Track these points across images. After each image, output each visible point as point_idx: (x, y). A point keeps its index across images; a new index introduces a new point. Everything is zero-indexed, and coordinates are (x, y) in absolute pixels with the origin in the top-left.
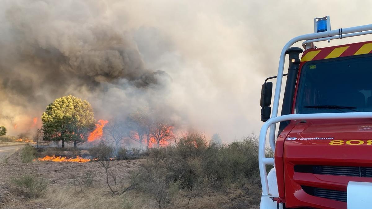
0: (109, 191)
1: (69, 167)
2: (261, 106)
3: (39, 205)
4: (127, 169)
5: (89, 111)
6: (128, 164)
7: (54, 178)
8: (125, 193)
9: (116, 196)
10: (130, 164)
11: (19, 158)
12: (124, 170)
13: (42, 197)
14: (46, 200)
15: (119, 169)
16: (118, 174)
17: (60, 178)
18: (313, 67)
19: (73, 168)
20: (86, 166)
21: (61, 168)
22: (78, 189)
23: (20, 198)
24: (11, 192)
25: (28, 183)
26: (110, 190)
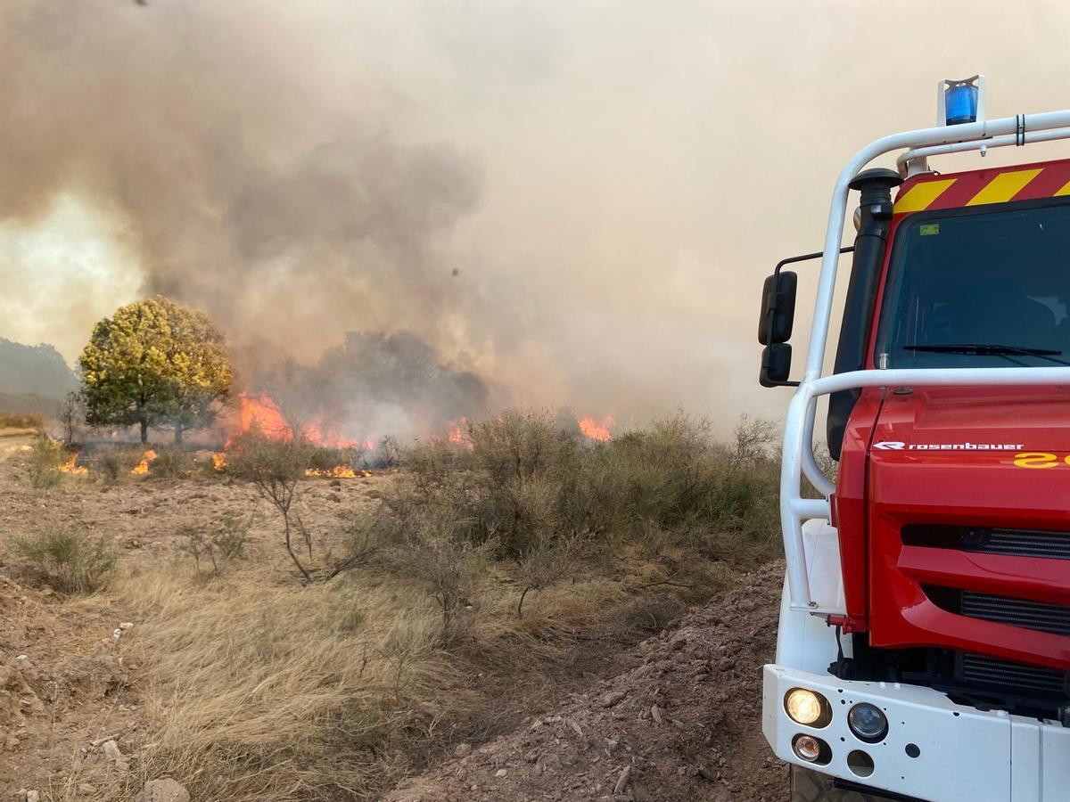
0: (292, 569)
1: (170, 502)
2: (762, 340)
3: (97, 616)
4: (332, 504)
5: (213, 340)
6: (333, 492)
7: (130, 534)
8: (339, 577)
9: (312, 586)
10: (339, 490)
11: (22, 474)
12: (327, 509)
13: (104, 590)
14: (118, 598)
15: (310, 506)
16: (311, 521)
17: (147, 533)
18: (931, 230)
19: (182, 505)
20: (218, 496)
21: (148, 503)
22: (207, 566)
23: (41, 594)
24: (11, 578)
25: (61, 550)
26: (296, 566)
